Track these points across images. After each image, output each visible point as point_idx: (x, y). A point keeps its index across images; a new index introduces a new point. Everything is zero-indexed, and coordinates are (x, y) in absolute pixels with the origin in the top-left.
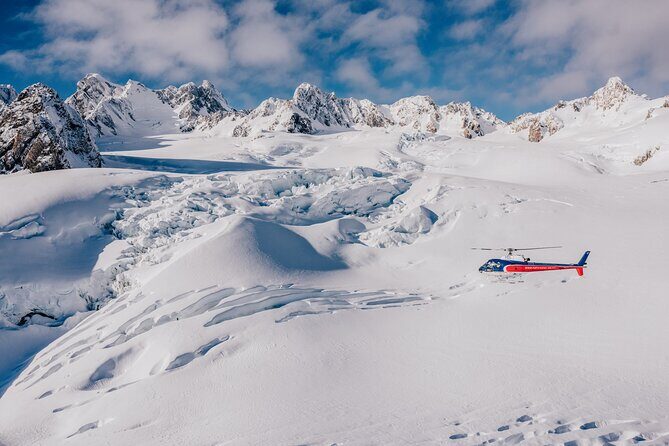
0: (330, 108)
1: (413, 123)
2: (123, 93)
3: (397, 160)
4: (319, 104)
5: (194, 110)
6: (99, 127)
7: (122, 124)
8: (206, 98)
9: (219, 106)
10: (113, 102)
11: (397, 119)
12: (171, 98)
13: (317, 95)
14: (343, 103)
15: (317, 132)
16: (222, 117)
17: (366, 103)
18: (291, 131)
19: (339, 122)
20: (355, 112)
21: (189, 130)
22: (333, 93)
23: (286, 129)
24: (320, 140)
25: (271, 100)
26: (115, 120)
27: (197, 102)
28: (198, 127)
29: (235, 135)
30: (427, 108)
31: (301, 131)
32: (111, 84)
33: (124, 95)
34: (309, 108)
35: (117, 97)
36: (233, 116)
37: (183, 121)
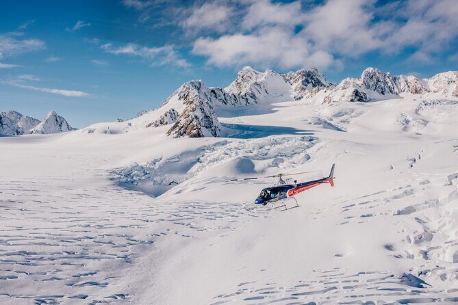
0: (386, 83)
1: (443, 90)
2: (262, 78)
3: (411, 119)
4: (378, 81)
5: (303, 86)
6: (247, 99)
7: (261, 97)
8: (312, 78)
9: (319, 82)
10: (256, 84)
11: (432, 88)
12: (291, 79)
13: (377, 74)
14: (395, 79)
15: (370, 100)
16: (319, 90)
17: (411, 78)
18: (352, 100)
19: (391, 92)
20: (403, 85)
21: (300, 98)
22: (388, 73)
23: (349, 100)
24: (370, 106)
25: (348, 79)
26: (257, 95)
27: (307, 80)
28: (305, 97)
29: (325, 101)
30: (454, 79)
31: (359, 100)
32: (257, 72)
33: (263, 79)
34: (371, 83)
35: (259, 81)
36: (325, 89)
37: (295, 94)
